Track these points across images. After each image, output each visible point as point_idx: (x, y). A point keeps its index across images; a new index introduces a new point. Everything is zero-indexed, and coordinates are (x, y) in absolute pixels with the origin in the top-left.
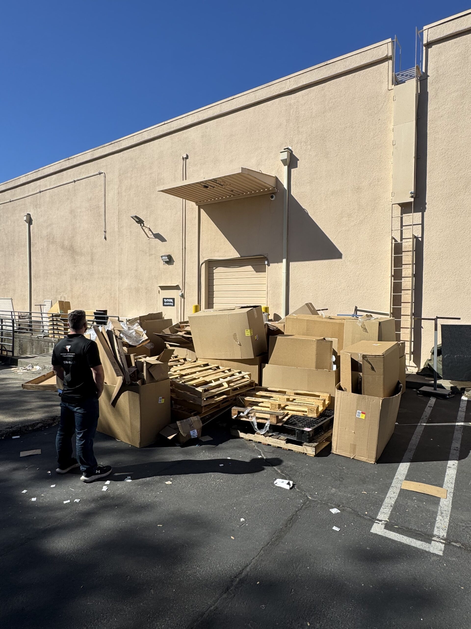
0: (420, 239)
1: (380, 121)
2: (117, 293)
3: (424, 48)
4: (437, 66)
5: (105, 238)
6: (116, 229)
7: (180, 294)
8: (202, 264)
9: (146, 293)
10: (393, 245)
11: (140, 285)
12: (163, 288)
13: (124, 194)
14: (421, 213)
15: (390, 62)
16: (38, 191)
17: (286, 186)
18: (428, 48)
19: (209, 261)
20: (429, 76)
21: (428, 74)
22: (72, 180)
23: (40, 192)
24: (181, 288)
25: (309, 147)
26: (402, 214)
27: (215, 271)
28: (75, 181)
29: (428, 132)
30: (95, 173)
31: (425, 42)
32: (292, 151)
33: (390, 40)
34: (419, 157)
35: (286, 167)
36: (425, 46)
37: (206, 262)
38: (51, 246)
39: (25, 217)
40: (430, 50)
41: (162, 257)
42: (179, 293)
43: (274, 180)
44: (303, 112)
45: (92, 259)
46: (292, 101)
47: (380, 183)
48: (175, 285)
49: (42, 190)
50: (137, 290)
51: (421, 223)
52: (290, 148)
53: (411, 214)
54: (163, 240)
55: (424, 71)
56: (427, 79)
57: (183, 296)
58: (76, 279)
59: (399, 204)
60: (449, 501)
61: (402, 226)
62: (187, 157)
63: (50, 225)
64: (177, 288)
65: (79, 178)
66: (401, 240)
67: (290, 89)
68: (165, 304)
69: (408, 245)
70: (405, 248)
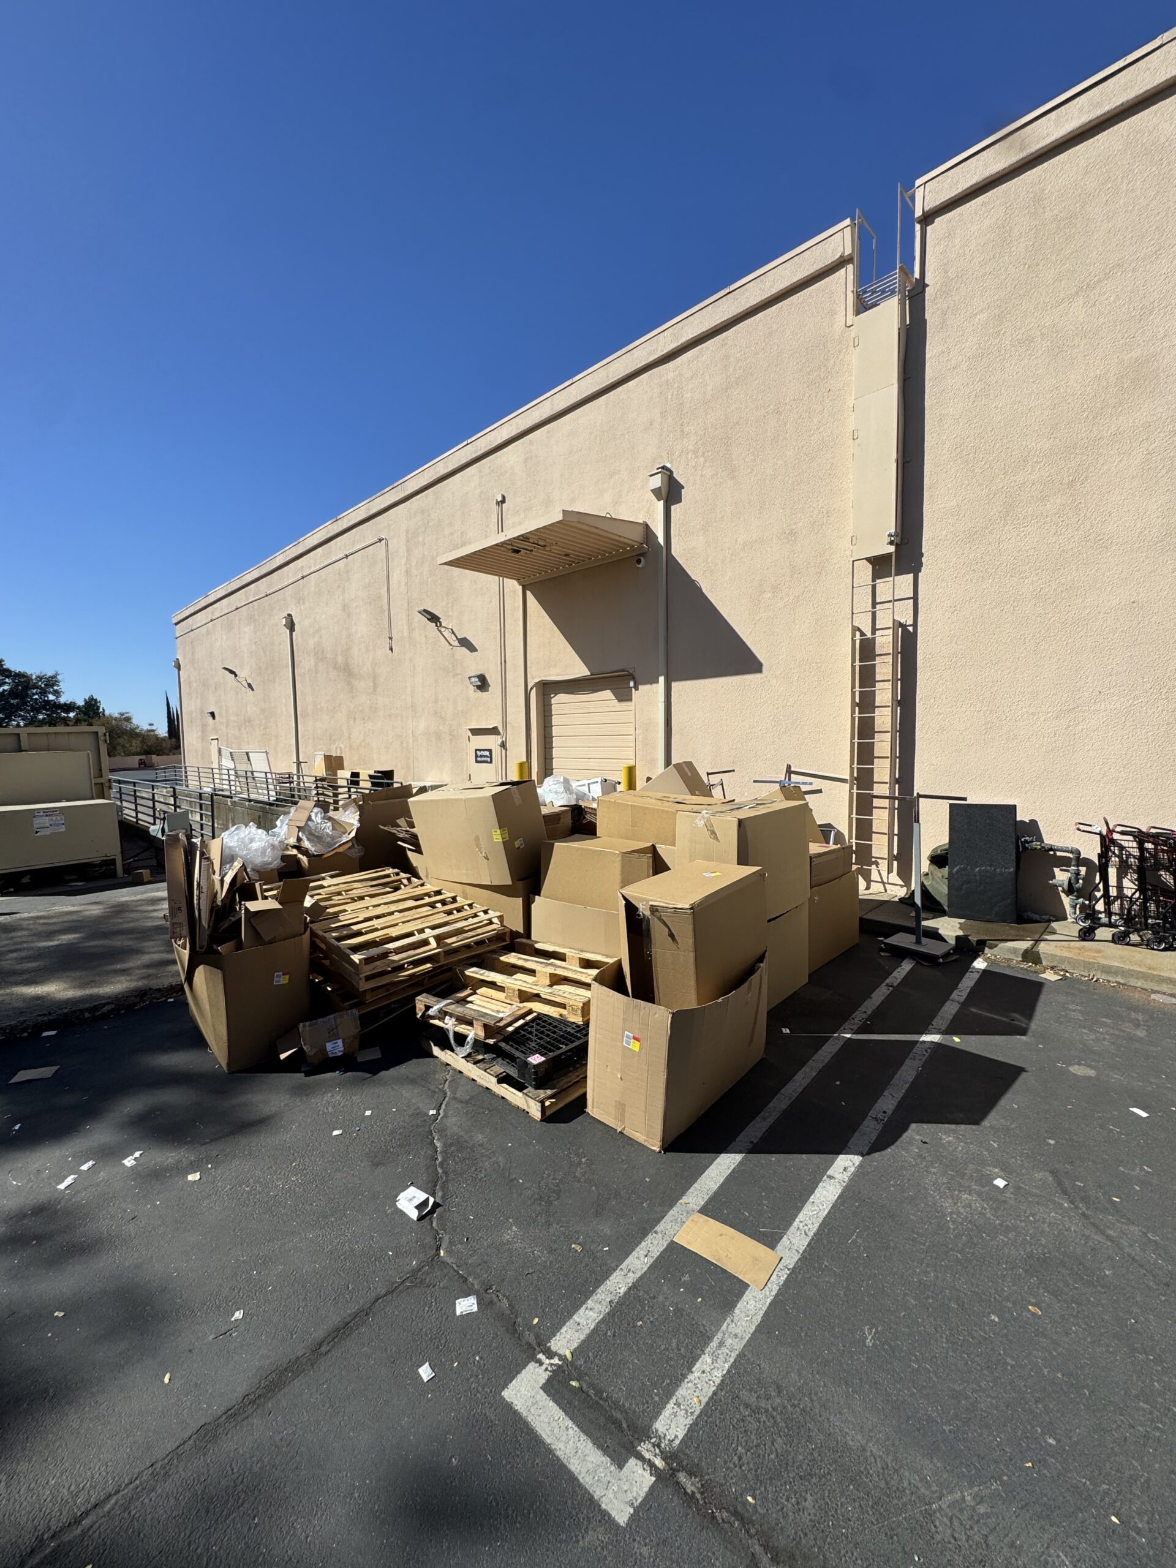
0: (911, 629)
1: (831, 393)
2: (411, 741)
3: (918, 227)
4: (945, 261)
5: (391, 649)
6: (406, 634)
7: (500, 742)
8: (532, 689)
9: (451, 740)
10: (858, 642)
11: (441, 728)
12: (476, 732)
13: (414, 572)
14: (911, 576)
15: (850, 267)
16: (299, 577)
17: (661, 540)
18: (927, 225)
19: (544, 684)
20: (928, 286)
21: (927, 281)
22: (342, 555)
23: (303, 577)
24: (501, 731)
25: (702, 460)
26: (874, 580)
27: (553, 701)
28: (347, 556)
29: (928, 403)
30: (372, 541)
31: (918, 213)
32: (671, 472)
33: (847, 222)
34: (908, 459)
35: (662, 502)
36: (919, 223)
37: (537, 684)
38: (320, 664)
39: (284, 620)
40: (929, 228)
41: (470, 678)
42: (499, 739)
43: (641, 529)
44: (689, 395)
45: (375, 685)
46: (671, 375)
47: (832, 518)
48: (491, 727)
49: (305, 574)
50: (438, 736)
51: (912, 596)
52: (669, 465)
53: (891, 579)
54: (472, 648)
55: (917, 275)
56: (924, 291)
57: (503, 745)
58: (355, 719)
59: (869, 560)
60: (766, 1297)
61: (874, 604)
62: (503, 501)
63: (319, 630)
64: (494, 731)
65: (352, 551)
66: (873, 633)
67: (665, 352)
68: (479, 759)
69: (885, 642)
70: (882, 647)
